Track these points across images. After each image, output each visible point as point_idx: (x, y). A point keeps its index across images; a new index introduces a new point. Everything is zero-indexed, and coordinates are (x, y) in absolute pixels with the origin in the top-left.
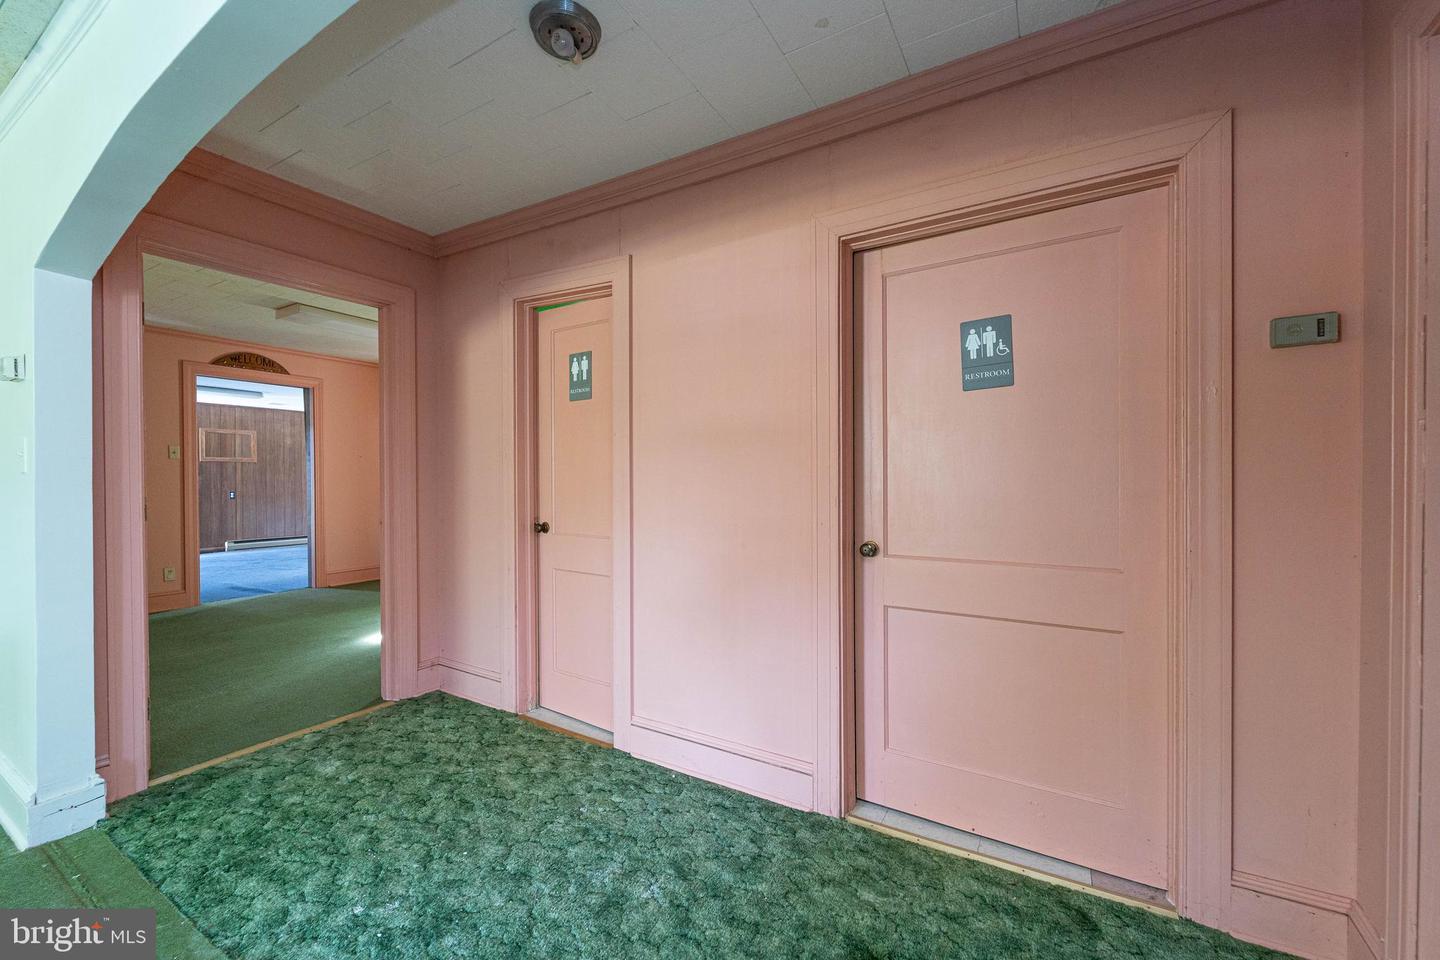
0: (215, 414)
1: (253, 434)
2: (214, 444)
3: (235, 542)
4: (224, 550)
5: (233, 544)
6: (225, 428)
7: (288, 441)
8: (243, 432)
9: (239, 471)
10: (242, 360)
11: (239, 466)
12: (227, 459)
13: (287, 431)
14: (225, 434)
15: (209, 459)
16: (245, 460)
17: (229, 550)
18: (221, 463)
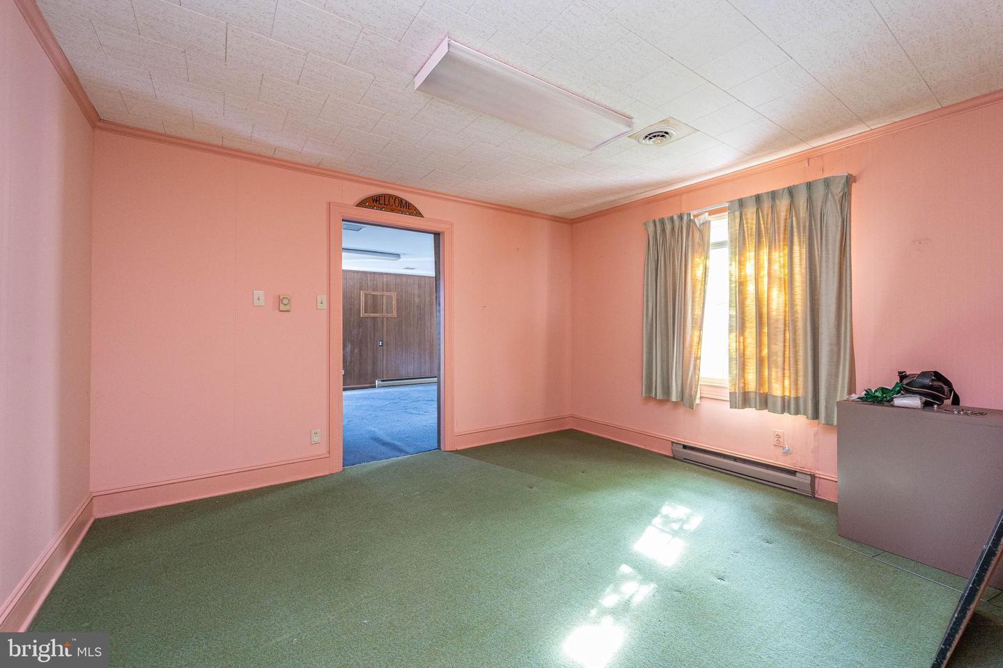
0: (371, 280)
1: (394, 295)
2: (369, 302)
3: (382, 381)
4: (375, 387)
5: (381, 382)
6: (377, 290)
7: (417, 300)
8: (389, 294)
9: (385, 323)
10: (382, 202)
11: (385, 319)
12: (378, 315)
13: (416, 292)
14: (377, 295)
15: (367, 315)
16: (389, 315)
17: (379, 387)
18: (374, 318)
